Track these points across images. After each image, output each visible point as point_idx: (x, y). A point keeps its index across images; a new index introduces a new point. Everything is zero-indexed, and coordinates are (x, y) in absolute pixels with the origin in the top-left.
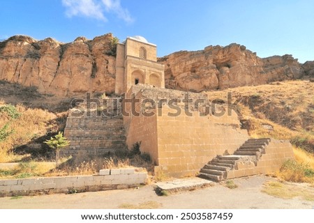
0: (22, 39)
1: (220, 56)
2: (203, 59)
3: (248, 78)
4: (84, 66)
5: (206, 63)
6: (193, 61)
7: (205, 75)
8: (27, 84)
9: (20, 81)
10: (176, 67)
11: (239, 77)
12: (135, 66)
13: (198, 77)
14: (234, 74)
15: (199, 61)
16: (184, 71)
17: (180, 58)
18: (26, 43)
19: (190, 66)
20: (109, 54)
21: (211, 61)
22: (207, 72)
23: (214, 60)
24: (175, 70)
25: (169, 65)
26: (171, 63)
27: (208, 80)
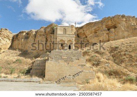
0: (23, 32)
1: (110, 23)
2: (100, 25)
3: (126, 34)
4: (43, 40)
5: (102, 28)
6: (95, 27)
7: (100, 35)
8: (25, 49)
9: (23, 48)
10: (87, 31)
11: (120, 34)
12: (60, 38)
13: (97, 36)
14: (118, 32)
15: (98, 27)
16: (91, 33)
17: (89, 26)
18: (24, 34)
19: (94, 31)
20: (52, 33)
21: (104, 27)
22: (101, 33)
23: (106, 25)
24: (86, 33)
25: (84, 31)
26: (85, 29)
27: (102, 37)
